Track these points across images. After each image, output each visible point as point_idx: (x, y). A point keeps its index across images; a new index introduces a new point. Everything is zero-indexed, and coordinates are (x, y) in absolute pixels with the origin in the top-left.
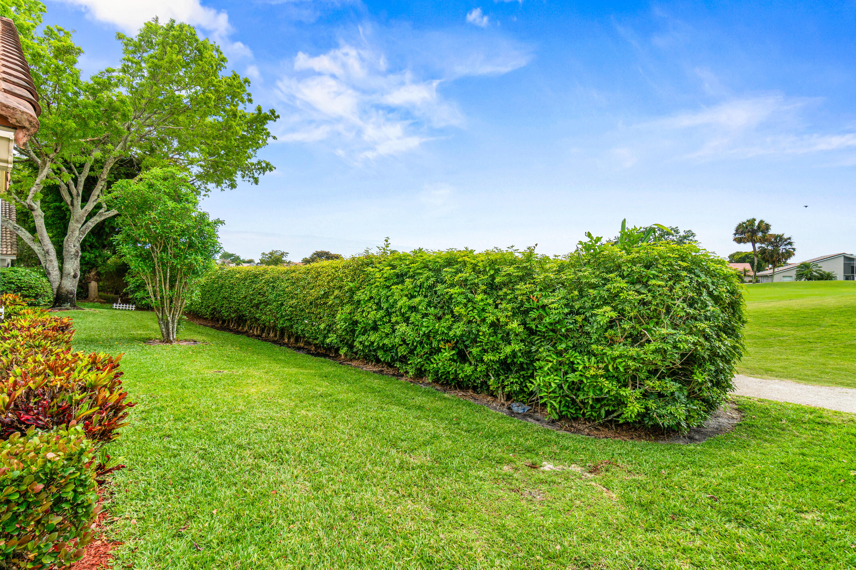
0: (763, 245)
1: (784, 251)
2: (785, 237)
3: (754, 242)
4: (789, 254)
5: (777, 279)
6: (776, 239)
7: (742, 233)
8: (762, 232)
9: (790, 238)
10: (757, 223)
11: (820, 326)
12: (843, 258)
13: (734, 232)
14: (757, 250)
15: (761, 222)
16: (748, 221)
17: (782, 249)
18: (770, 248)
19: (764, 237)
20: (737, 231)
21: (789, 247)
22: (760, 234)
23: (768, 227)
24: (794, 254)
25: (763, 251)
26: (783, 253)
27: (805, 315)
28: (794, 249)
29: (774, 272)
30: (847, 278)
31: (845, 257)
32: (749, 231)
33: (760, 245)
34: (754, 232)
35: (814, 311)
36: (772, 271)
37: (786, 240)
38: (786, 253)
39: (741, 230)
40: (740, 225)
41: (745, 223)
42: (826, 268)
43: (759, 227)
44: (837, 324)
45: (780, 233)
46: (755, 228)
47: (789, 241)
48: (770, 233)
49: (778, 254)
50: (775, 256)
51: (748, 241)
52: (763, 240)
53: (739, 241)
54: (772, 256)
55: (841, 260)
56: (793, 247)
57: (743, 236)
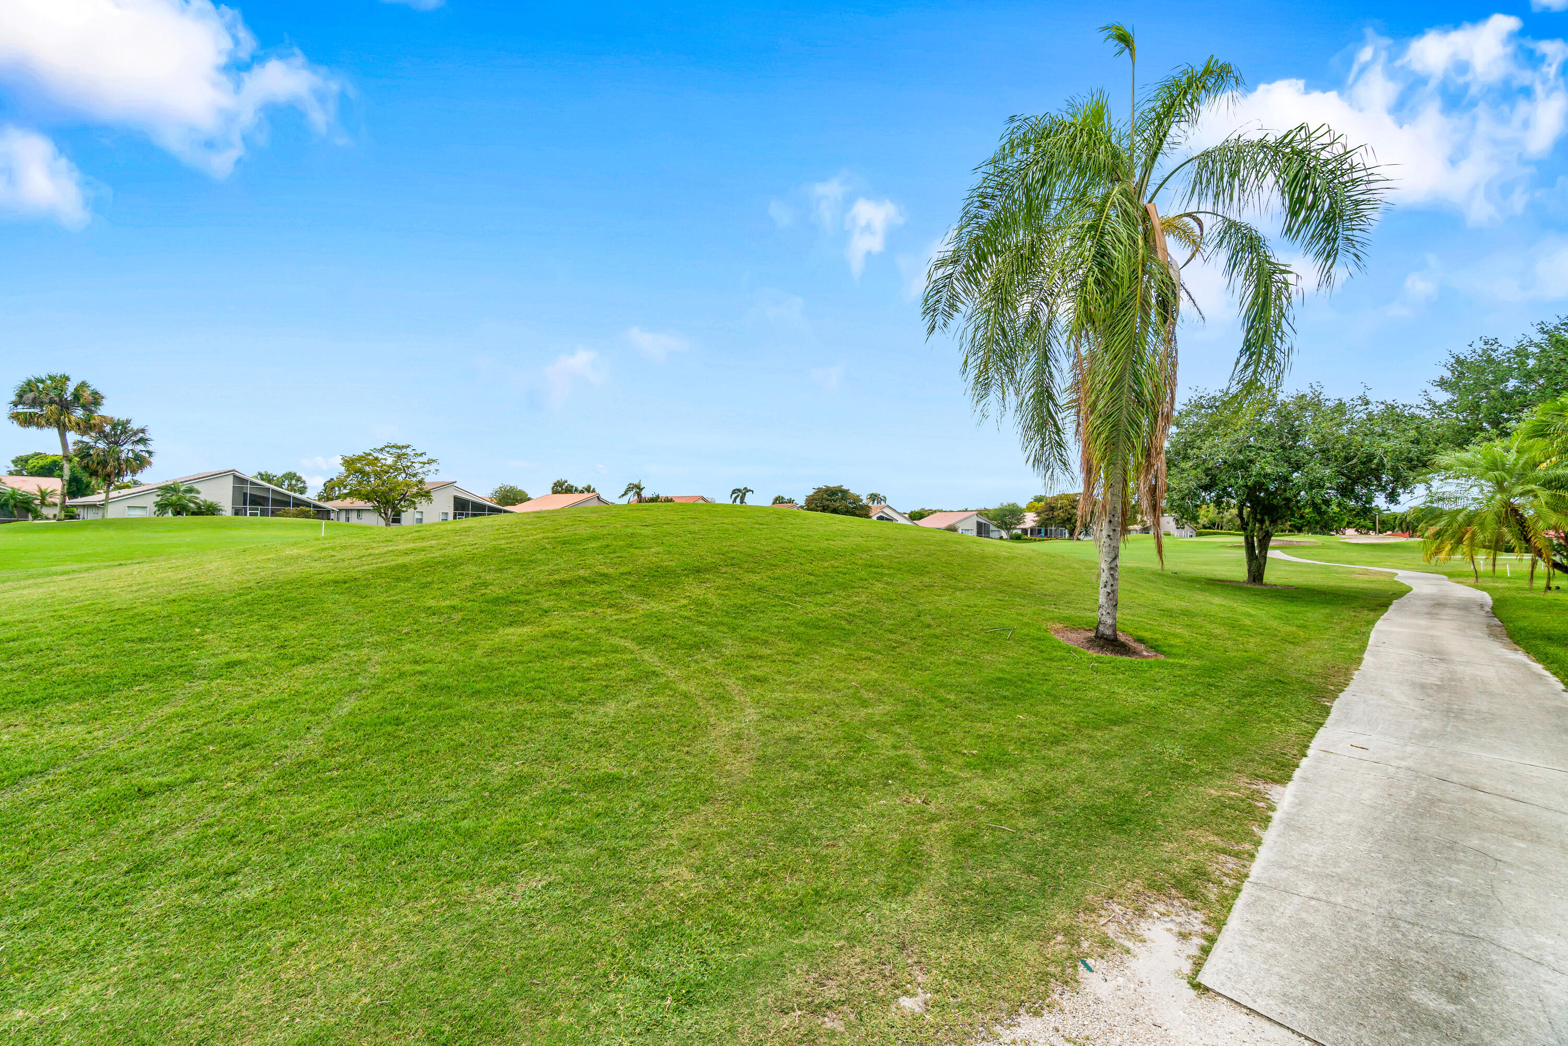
0: (86, 439)
1: (130, 455)
2: (134, 426)
3: (63, 429)
4: (140, 462)
5: (113, 512)
6: (114, 427)
7: (34, 403)
8: (84, 407)
9: (143, 431)
10: (71, 387)
11: (190, 673)
12: (231, 478)
13: (14, 398)
14: (71, 448)
15: (83, 385)
16: (51, 378)
17: (127, 450)
18: (101, 445)
19: (87, 421)
20: (20, 396)
21: (140, 447)
22: (79, 413)
23: (97, 399)
24: (150, 463)
25: (84, 452)
26: (127, 460)
27: (144, 631)
28: (150, 453)
29: (107, 497)
30: (237, 513)
31: (236, 477)
32: (52, 402)
33: (79, 438)
34: (65, 406)
35: (175, 608)
36: (102, 496)
37: (135, 434)
38: (135, 459)
39: (31, 395)
40: (29, 383)
41: (42, 381)
42: (207, 494)
43: (77, 396)
44: (244, 655)
45: (123, 418)
46: (68, 396)
47: (141, 435)
48: (100, 413)
49: (118, 459)
50: (112, 463)
51: (49, 423)
52: (86, 427)
53: (27, 421)
54: (104, 464)
55: (229, 482)
56: (150, 449)
57: (37, 410)
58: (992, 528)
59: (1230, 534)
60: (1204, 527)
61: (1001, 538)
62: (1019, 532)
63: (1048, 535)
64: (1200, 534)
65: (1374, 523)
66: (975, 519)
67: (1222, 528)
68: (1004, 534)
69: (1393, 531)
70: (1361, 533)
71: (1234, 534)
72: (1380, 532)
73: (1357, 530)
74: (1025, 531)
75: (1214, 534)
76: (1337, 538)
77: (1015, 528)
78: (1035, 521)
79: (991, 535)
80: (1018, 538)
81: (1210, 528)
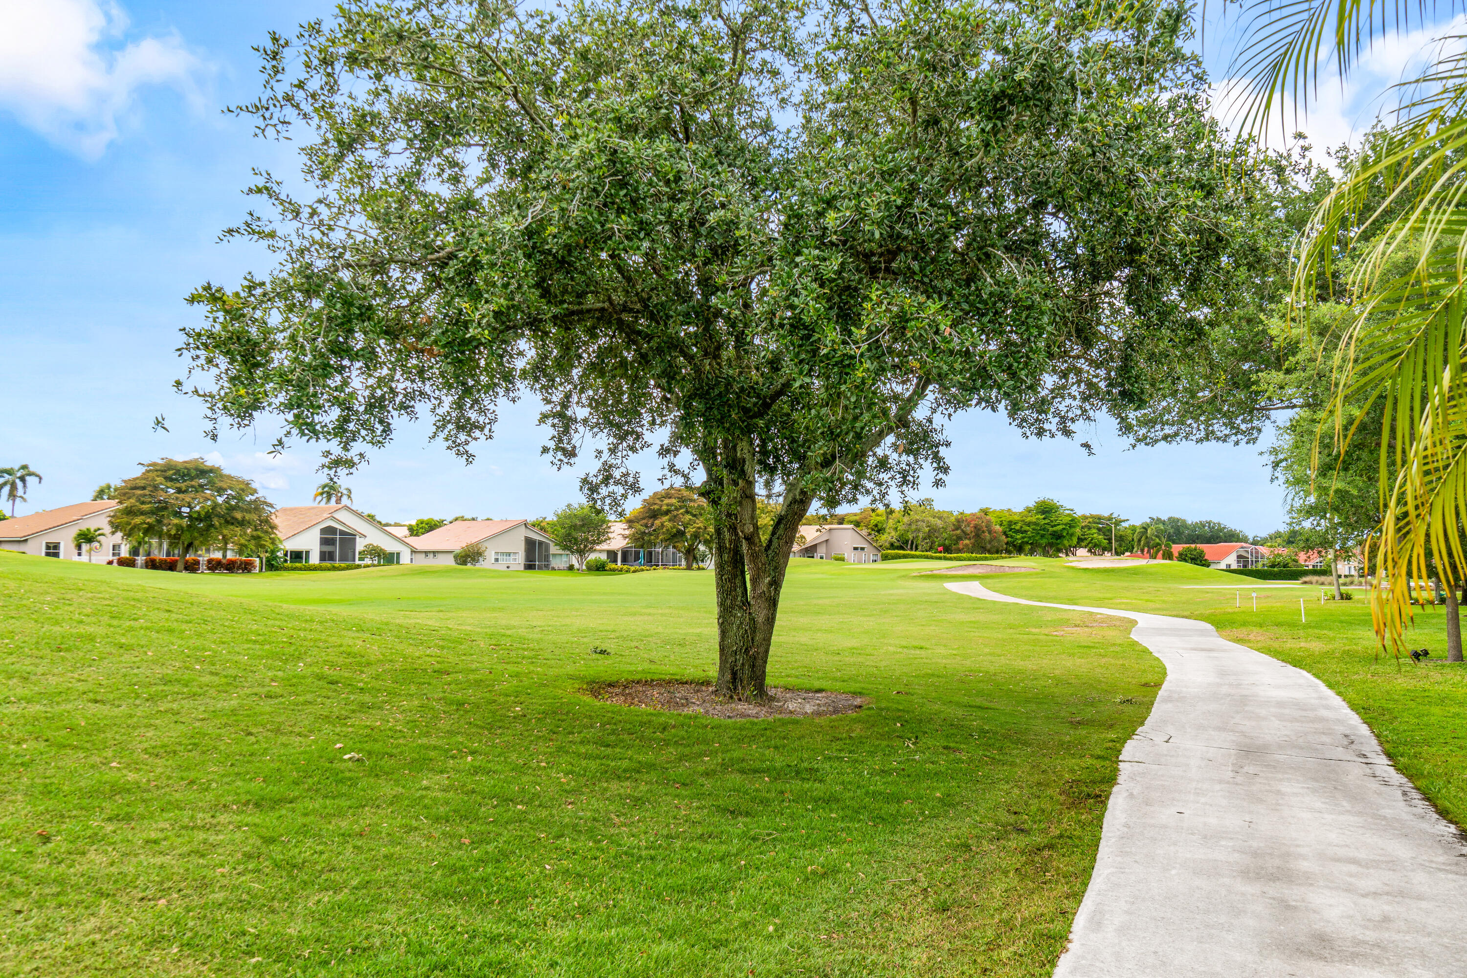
58: (554, 549)
59: (927, 557)
60: (892, 546)
61: (571, 568)
62: (604, 557)
63: (651, 561)
64: (885, 558)
65: (1110, 540)
66: (523, 533)
67: (917, 549)
68: (574, 560)
69: (1131, 552)
70: (1095, 554)
71: (932, 558)
72: (1117, 554)
73: (1090, 551)
74: (612, 555)
75: (905, 557)
76: (1064, 561)
77: (592, 550)
78: (625, 537)
79: (554, 562)
80: (599, 568)
81: (901, 548)
